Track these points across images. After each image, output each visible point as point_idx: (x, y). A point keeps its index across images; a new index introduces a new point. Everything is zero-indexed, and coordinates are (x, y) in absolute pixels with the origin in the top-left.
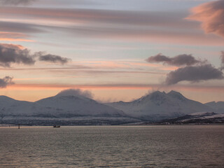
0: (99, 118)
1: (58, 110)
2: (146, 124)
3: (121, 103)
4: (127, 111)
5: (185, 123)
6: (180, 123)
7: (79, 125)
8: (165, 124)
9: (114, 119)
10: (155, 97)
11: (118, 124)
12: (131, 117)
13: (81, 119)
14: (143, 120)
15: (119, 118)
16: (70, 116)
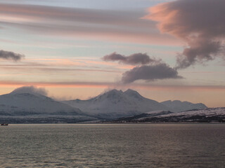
0: (54, 116)
1: (13, 107)
2: (103, 122)
3: (78, 101)
4: (83, 109)
5: (141, 121)
6: (136, 122)
7: (34, 123)
8: (122, 123)
9: (71, 117)
10: (112, 95)
11: (75, 123)
12: (88, 115)
13: (36, 117)
14: (99, 119)
15: (76, 117)
16: (25, 113)
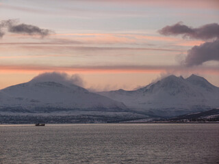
1: (32, 101)
2: (156, 121)
3: (121, 91)
4: (128, 102)
5: (211, 120)
6: (204, 121)
7: (62, 123)
8: (183, 122)
9: (111, 114)
10: (169, 84)
11: (117, 122)
12: (135, 112)
13: (64, 114)
14: (151, 116)
15: (119, 114)
16: (50, 110)
